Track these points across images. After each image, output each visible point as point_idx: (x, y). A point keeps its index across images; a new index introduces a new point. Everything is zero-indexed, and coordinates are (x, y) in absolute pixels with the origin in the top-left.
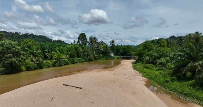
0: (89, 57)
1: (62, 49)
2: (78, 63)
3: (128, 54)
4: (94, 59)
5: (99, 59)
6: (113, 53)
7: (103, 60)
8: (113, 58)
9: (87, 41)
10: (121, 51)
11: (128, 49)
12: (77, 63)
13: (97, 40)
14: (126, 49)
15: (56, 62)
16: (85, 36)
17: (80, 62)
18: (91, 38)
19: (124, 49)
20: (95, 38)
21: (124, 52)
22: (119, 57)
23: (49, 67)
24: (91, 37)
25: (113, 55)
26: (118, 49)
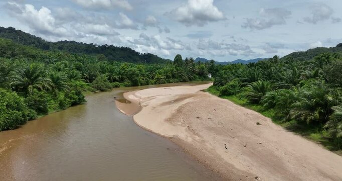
0: (184, 78)
15: (156, 81)
16: (181, 57)
17: (175, 82)
18: (187, 60)
23: (152, 84)
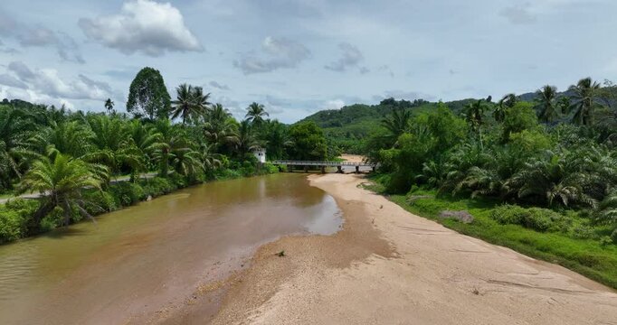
0: (190, 169)
1: (70, 137)
2: (150, 198)
3: (314, 153)
4: (203, 176)
5: (221, 173)
6: (264, 153)
7: (234, 177)
8: (264, 170)
9: (168, 102)
10: (288, 142)
11: (312, 137)
12: (144, 199)
13: (207, 101)
14: (304, 135)
16: (160, 81)
17: (157, 196)
18: (183, 93)
19: (296, 136)
20: (199, 91)
21: (299, 145)
22: (284, 164)
24: (183, 87)
25: (263, 159)
26: (276, 135)
